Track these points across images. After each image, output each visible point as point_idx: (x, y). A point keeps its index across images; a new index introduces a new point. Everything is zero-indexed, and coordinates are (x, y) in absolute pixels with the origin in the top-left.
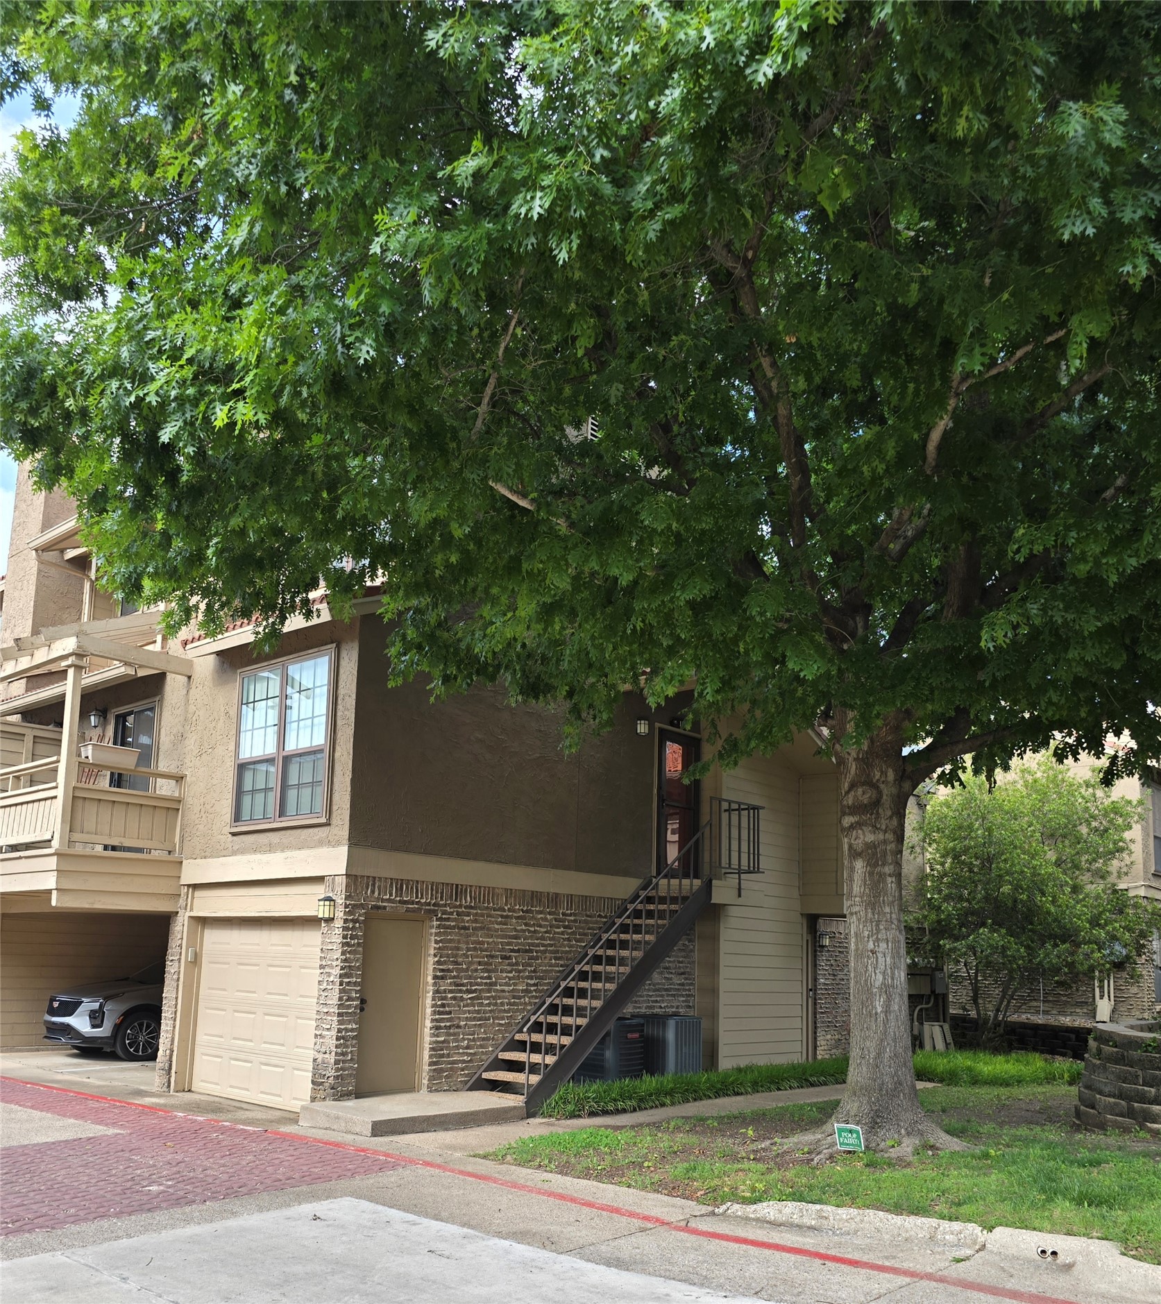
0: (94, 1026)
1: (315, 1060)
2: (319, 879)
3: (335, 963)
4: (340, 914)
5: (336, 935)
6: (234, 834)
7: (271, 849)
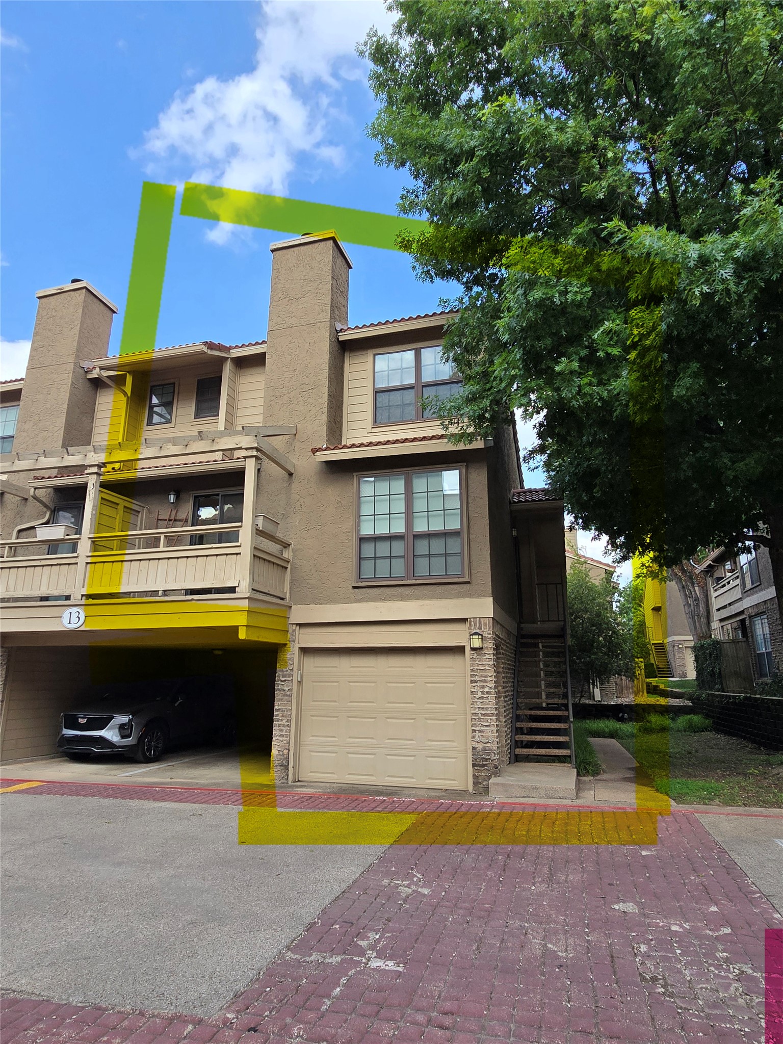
0: (123, 737)
1: (474, 748)
2: (464, 620)
3: (489, 679)
4: (490, 644)
5: (488, 658)
6: (354, 588)
7: (403, 598)
